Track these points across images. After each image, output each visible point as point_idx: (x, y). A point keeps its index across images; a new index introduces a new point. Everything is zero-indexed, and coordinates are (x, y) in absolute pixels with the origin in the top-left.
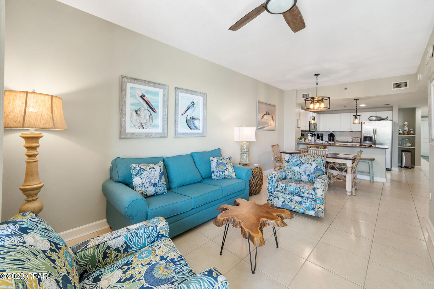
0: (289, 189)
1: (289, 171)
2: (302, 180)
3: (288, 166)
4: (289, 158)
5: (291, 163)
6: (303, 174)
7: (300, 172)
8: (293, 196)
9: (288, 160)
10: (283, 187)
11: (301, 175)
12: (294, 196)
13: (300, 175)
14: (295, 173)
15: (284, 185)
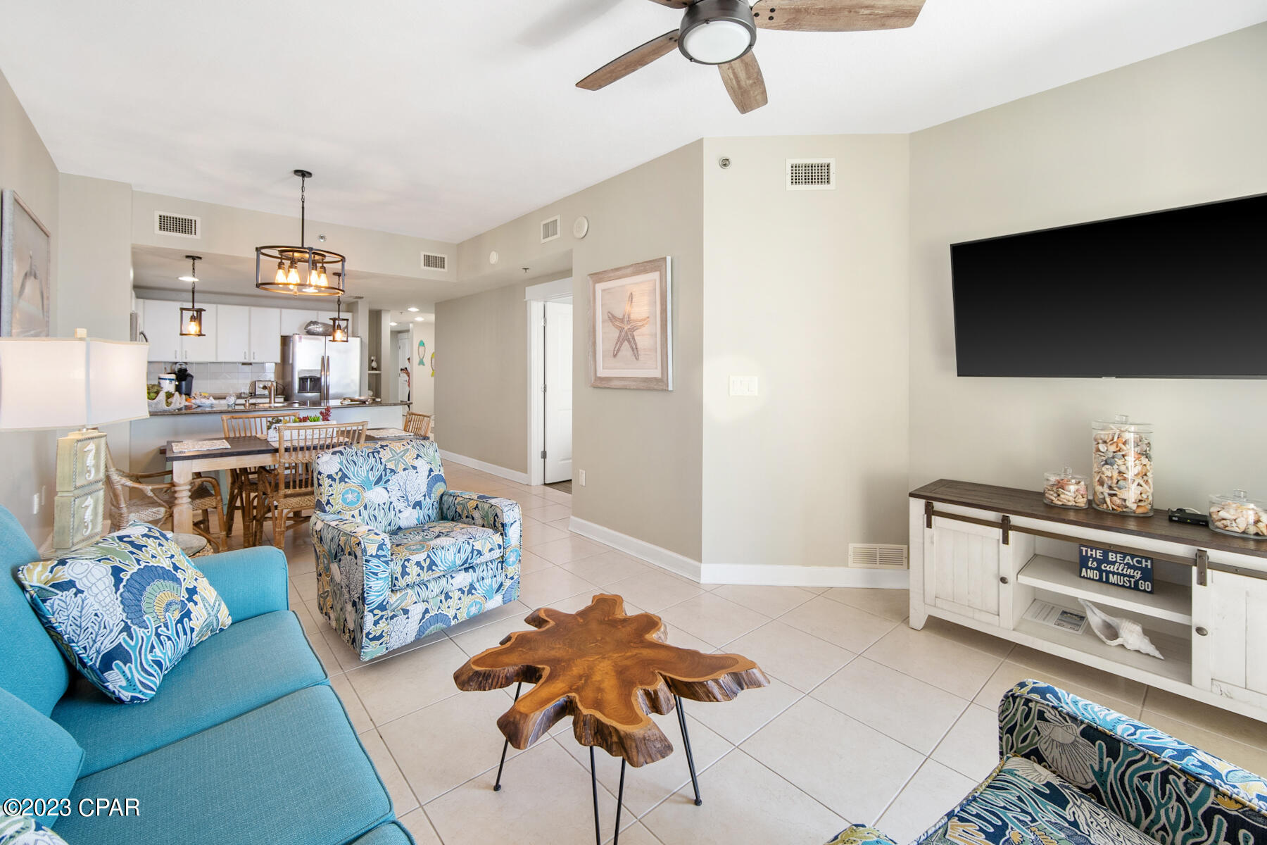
0: (442, 562)
1: (352, 513)
2: (400, 528)
3: (347, 492)
4: (341, 463)
5: (354, 482)
6: (400, 505)
7: (391, 503)
8: (450, 578)
9: (340, 474)
10: (423, 564)
11: (398, 512)
12: (452, 577)
13: (393, 513)
14: (376, 511)
15: (424, 555)
